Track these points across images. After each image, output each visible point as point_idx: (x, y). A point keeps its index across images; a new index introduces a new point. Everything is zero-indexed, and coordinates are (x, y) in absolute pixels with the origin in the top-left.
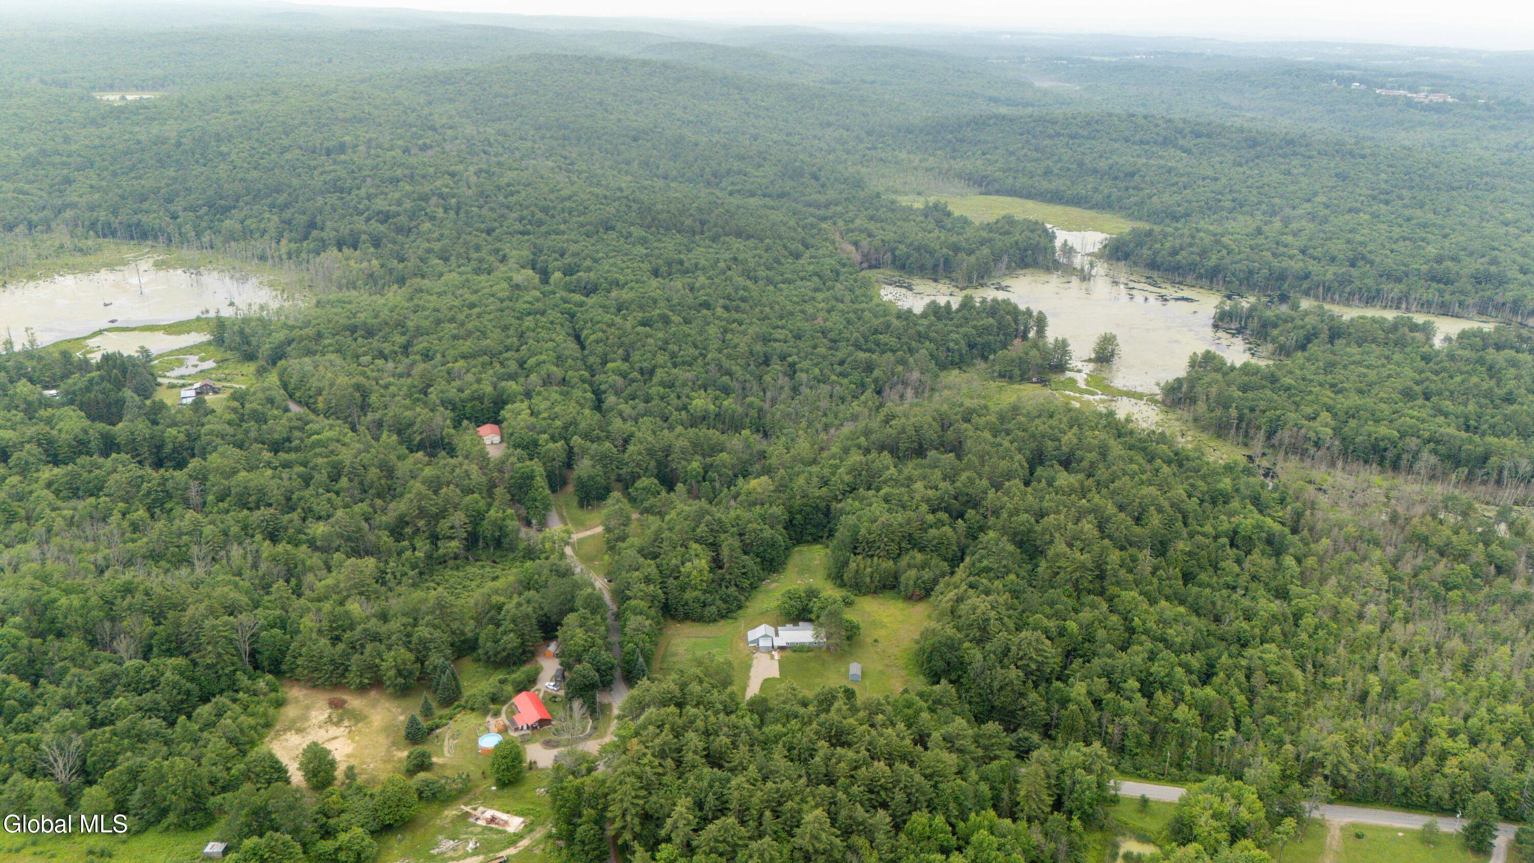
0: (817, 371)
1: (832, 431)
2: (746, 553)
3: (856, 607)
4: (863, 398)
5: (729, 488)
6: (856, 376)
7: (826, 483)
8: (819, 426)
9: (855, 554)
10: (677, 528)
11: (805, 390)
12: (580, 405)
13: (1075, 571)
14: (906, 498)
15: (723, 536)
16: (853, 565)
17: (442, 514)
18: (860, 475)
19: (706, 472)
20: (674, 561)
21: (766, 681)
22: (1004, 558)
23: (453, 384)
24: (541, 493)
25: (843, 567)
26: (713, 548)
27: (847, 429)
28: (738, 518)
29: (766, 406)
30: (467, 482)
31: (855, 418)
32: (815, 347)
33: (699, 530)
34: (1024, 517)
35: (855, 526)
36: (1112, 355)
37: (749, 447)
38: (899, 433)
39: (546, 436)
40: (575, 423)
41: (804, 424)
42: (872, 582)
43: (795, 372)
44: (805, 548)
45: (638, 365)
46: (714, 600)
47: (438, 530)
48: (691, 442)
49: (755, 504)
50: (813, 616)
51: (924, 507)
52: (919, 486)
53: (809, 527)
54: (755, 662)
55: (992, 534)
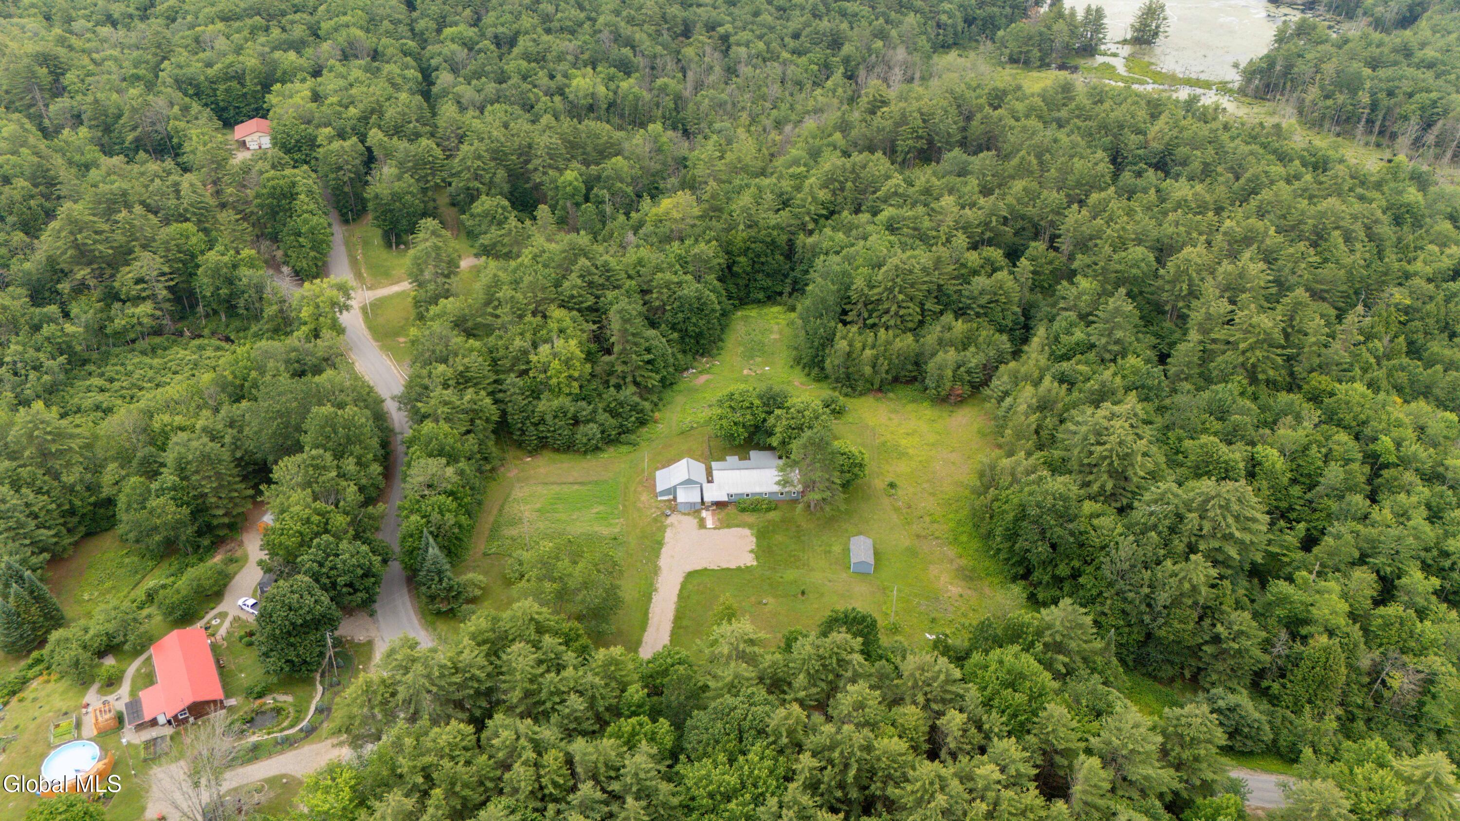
0: (761, 45)
1: (788, 128)
2: (653, 325)
3: (849, 418)
4: (829, 83)
5: (627, 214)
6: (818, 54)
7: (786, 204)
8: (768, 123)
9: (845, 323)
10: (527, 279)
11: (745, 70)
12: (394, 85)
13: (1252, 348)
14: (926, 224)
15: (610, 295)
16: (842, 345)
17: (124, 256)
18: (842, 189)
19: (589, 189)
20: (518, 343)
21: (690, 576)
22: (1118, 326)
23: (201, 55)
24: (306, 222)
25: (823, 346)
26: (593, 316)
27: (810, 124)
28: (640, 262)
29: (687, 94)
30: (172, 202)
31: (819, 111)
32: (756, 14)
33: (566, 284)
34: (1138, 252)
35: (845, 273)
36: (1156, 34)
37: (659, 150)
38: (897, 125)
39: (328, 131)
40: (377, 110)
41: (744, 117)
42: (876, 372)
43: (729, 47)
44: (753, 312)
45: (490, 32)
46: (594, 411)
47: (116, 284)
48: (565, 140)
49: (667, 239)
50: (775, 441)
51: (961, 240)
52: (947, 201)
53: (760, 276)
54: (669, 534)
55: (1084, 283)
